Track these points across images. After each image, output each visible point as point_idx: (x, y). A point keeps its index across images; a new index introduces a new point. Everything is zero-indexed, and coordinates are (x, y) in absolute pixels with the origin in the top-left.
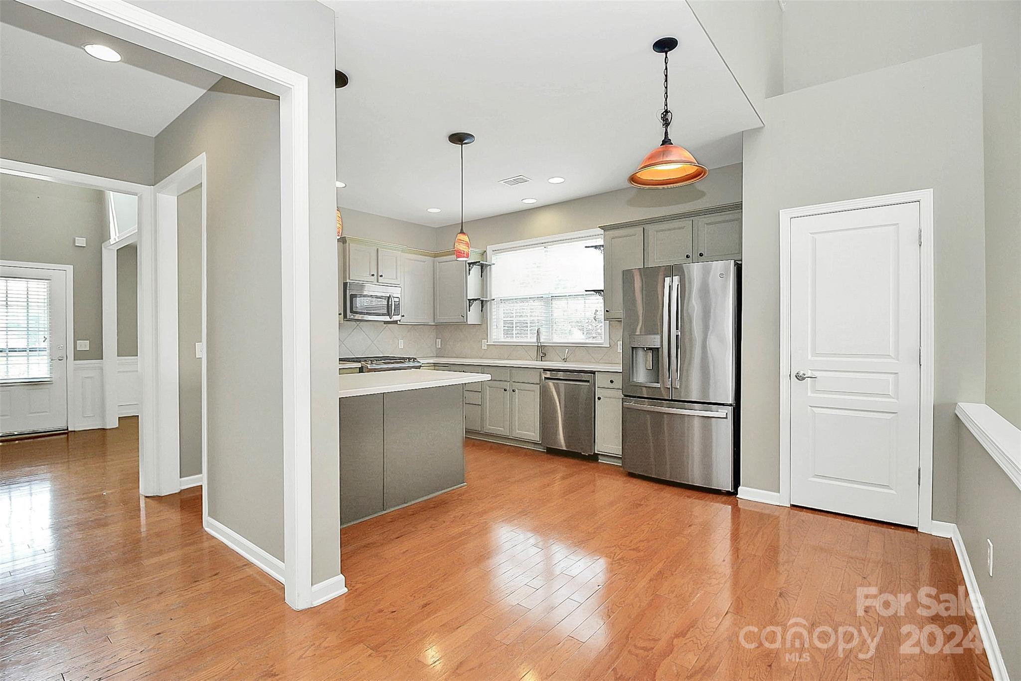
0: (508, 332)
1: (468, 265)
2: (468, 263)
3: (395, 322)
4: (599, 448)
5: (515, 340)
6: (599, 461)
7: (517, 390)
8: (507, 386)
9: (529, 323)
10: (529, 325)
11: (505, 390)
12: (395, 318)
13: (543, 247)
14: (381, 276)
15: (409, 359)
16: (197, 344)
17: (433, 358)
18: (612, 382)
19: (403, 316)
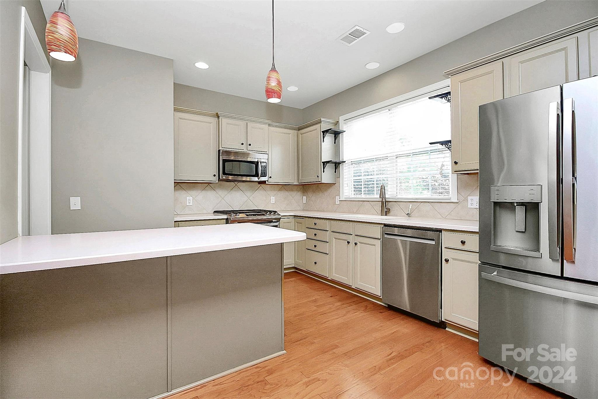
0: (357, 189)
1: (322, 134)
2: (322, 132)
3: (264, 182)
4: (446, 315)
5: (363, 196)
6: (447, 329)
7: (358, 243)
8: (351, 238)
9: (375, 181)
10: (375, 183)
11: (348, 243)
12: (263, 179)
13: (388, 110)
14: (250, 145)
15: (271, 212)
16: (71, 198)
17: (293, 211)
18: (463, 243)
19: (270, 177)
